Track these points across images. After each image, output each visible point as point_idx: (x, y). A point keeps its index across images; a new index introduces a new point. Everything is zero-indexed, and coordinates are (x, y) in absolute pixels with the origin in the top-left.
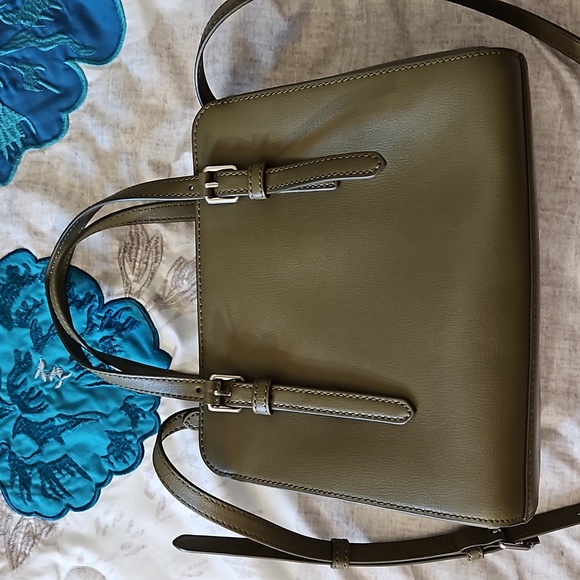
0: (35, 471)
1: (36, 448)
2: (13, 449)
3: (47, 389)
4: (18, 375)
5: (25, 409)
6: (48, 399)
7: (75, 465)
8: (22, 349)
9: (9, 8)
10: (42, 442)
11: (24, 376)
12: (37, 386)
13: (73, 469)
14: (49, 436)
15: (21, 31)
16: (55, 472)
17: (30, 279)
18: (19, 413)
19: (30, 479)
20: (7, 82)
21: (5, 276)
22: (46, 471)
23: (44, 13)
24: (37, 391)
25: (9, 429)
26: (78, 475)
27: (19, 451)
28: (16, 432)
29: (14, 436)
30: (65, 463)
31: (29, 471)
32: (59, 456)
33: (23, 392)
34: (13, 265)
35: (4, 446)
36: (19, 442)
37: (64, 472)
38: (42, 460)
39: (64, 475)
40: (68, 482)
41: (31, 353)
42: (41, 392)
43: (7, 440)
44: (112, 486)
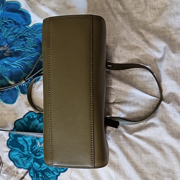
0: (40, 172)
1: (39, 166)
2: (34, 167)
3: (41, 149)
4: (33, 146)
5: (36, 155)
6: (41, 152)
7: (50, 170)
8: (33, 139)
9: (23, 46)
10: (41, 164)
11: (34, 146)
12: (38, 149)
13: (50, 171)
14: (43, 162)
15: (27, 52)
16: (45, 172)
17: (34, 119)
18: (34, 156)
19: (39, 175)
20: (24, 66)
21: (27, 119)
22: (43, 172)
23: (32, 47)
24: (38, 150)
25: (32, 161)
26: (51, 173)
27: (35, 167)
28: (34, 162)
29: (33, 163)
30: (47, 170)
31: (38, 173)
32: (46, 168)
33: (35, 151)
34: (29, 116)
35: (31, 166)
36: (35, 165)
37: (47, 172)
38: (41, 169)
39: (48, 173)
40: (49, 175)
41: (36, 139)
42: (39, 150)
43: (32, 164)
44: (61, 176)
